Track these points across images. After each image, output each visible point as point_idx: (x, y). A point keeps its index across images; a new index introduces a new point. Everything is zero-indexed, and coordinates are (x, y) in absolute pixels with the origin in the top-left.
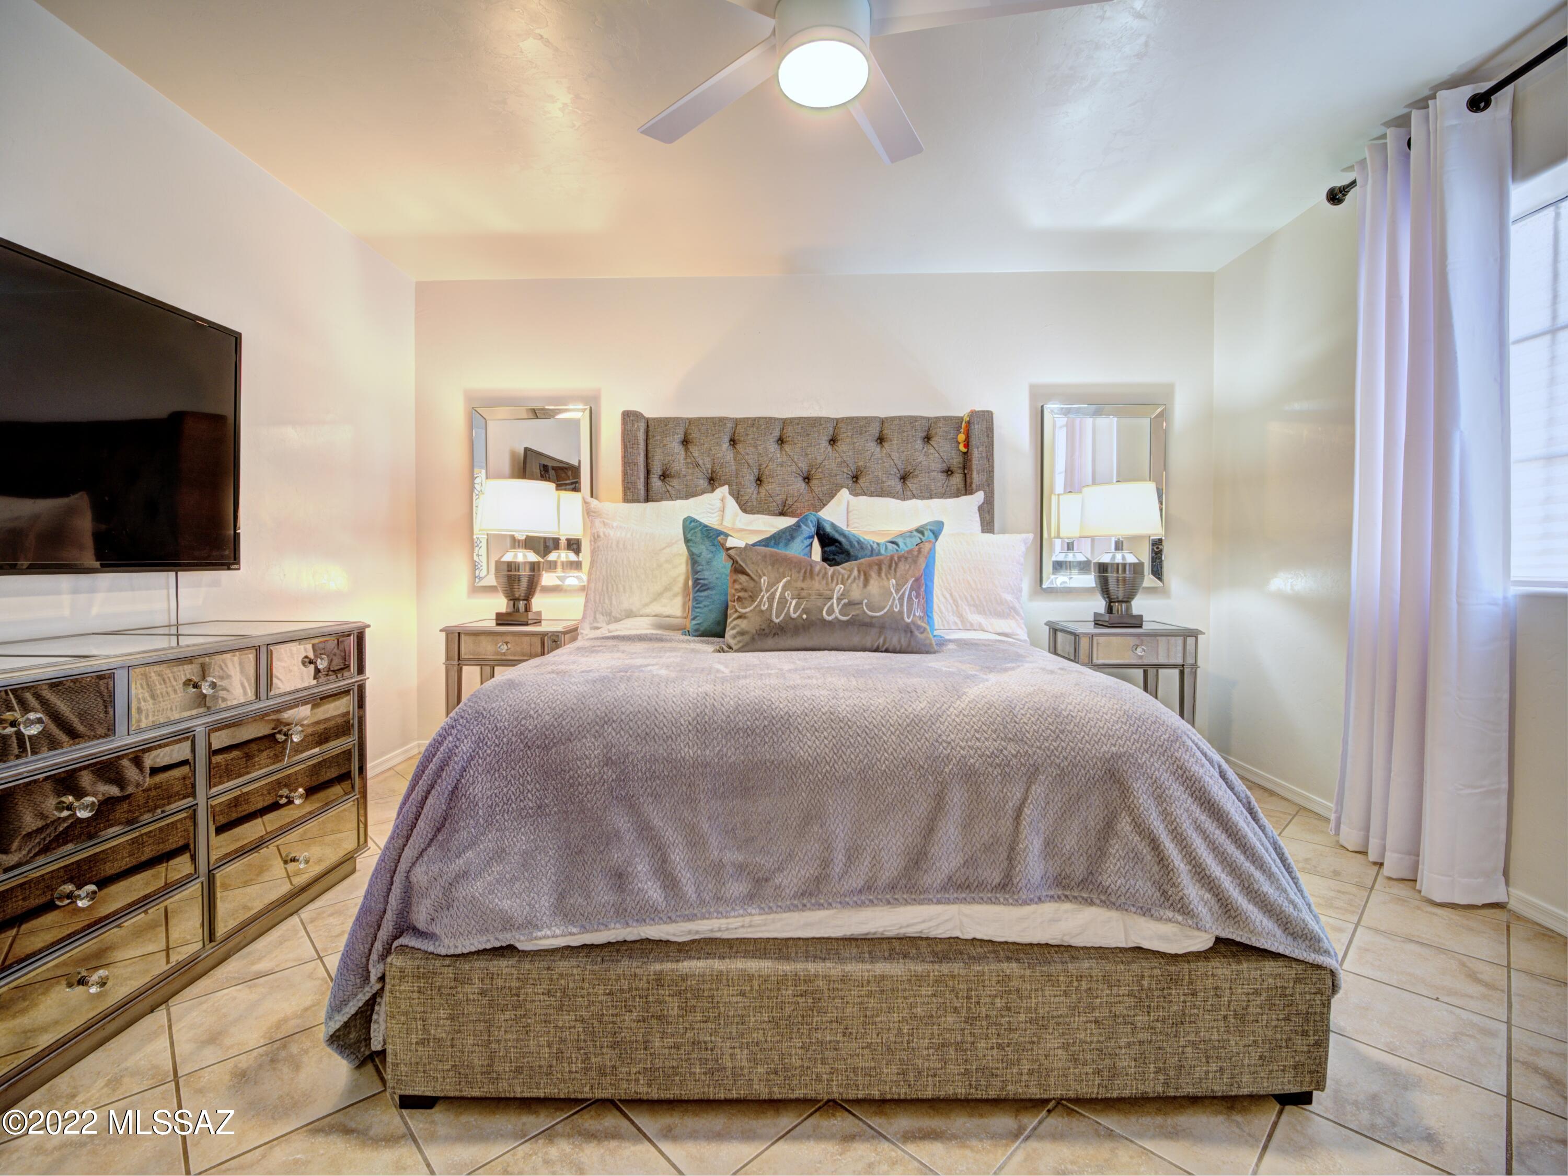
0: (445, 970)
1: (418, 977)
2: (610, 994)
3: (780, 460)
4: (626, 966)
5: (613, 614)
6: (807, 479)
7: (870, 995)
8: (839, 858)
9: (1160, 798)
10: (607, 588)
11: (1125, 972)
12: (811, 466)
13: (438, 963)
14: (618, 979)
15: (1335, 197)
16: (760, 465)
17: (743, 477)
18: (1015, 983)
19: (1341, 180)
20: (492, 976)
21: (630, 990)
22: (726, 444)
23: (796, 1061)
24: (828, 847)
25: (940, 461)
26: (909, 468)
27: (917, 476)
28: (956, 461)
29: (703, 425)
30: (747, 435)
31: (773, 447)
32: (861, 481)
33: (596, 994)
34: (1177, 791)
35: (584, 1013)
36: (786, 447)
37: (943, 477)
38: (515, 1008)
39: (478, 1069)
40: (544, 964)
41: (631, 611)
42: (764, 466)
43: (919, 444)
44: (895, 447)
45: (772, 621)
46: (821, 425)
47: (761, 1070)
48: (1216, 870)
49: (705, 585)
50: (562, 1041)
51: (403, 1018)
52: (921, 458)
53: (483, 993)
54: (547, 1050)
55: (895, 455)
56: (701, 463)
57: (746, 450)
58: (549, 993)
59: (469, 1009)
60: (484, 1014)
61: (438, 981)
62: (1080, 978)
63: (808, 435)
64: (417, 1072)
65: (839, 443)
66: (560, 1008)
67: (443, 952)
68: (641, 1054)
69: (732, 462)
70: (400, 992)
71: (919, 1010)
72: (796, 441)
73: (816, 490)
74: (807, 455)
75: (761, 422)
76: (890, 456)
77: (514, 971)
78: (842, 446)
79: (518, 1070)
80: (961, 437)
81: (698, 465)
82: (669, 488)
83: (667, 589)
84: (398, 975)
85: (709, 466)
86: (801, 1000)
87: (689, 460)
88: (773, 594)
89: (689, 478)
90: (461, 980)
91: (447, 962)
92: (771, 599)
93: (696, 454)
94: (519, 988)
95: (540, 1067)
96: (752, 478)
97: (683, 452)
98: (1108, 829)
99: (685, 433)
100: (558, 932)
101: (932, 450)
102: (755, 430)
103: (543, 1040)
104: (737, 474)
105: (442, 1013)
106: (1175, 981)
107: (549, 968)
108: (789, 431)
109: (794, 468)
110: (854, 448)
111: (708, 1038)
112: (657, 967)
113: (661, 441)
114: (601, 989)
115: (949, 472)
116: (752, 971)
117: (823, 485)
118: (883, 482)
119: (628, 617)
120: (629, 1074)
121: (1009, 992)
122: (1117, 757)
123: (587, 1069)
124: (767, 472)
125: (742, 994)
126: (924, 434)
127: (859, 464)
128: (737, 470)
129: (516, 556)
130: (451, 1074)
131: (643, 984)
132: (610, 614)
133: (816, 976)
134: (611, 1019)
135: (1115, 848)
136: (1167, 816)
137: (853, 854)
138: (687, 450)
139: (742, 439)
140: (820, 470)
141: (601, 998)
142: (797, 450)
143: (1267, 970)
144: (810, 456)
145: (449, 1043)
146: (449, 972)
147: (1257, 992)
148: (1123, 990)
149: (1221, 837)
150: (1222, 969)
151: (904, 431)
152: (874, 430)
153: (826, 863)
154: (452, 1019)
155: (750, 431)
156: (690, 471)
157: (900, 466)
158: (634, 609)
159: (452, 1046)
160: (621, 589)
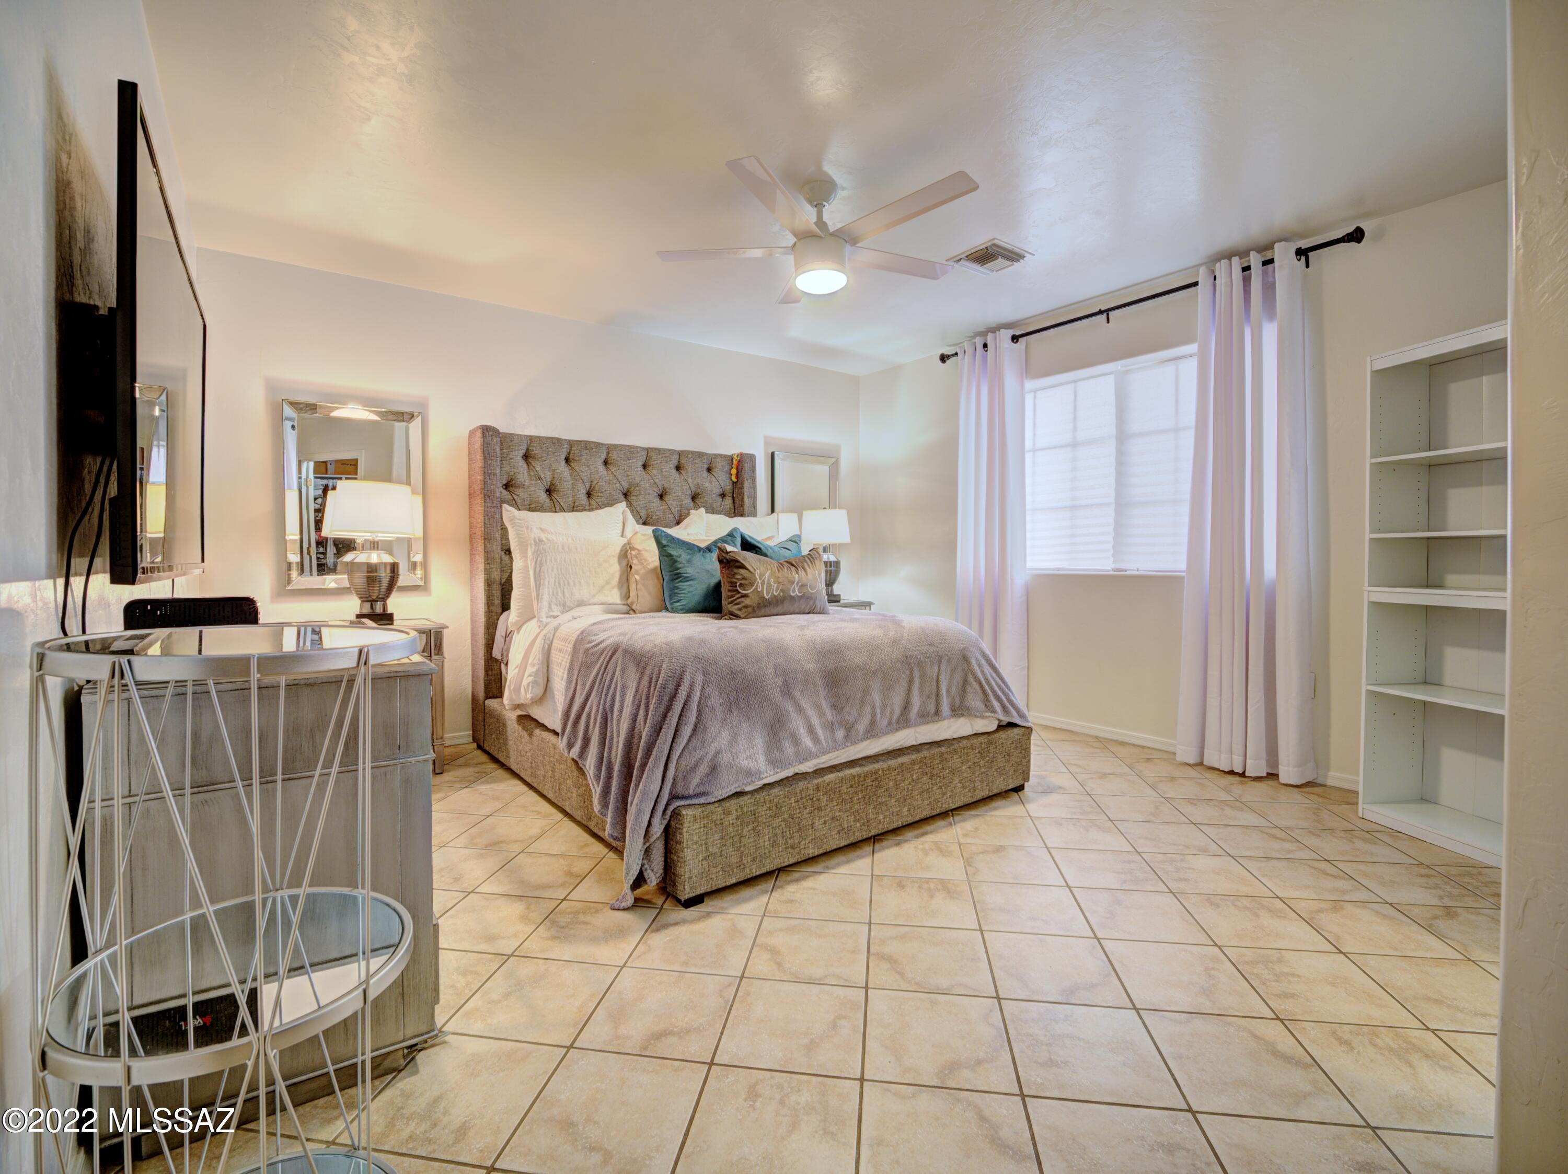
0: (718, 809)
1: (704, 818)
2: (797, 801)
3: (607, 478)
4: (802, 785)
5: (568, 604)
6: (661, 496)
7: (898, 774)
8: (878, 711)
9: (980, 666)
10: (559, 583)
11: (976, 741)
12: (630, 484)
13: (712, 807)
14: (800, 792)
15: (943, 358)
16: (592, 482)
17: (578, 490)
18: (945, 756)
19: (948, 351)
20: (741, 807)
21: (806, 797)
22: (563, 463)
23: (871, 816)
24: (873, 707)
25: (719, 487)
26: (699, 491)
27: (704, 497)
28: (729, 487)
29: (544, 443)
30: (582, 455)
31: (601, 468)
32: (666, 498)
33: (791, 803)
34: (983, 662)
35: (786, 816)
36: (611, 467)
37: (719, 499)
38: (753, 822)
39: (734, 866)
40: (765, 793)
41: (583, 601)
42: (595, 482)
43: (705, 474)
44: (690, 474)
45: (764, 598)
46: (638, 452)
47: (858, 825)
48: (1000, 693)
49: (688, 577)
50: (775, 835)
51: (695, 847)
52: (707, 485)
53: (737, 818)
54: (768, 843)
55: (690, 480)
56: (542, 476)
57: (582, 468)
58: (770, 809)
59: (730, 829)
60: (737, 831)
61: (715, 817)
62: (964, 748)
63: (629, 460)
64: (702, 878)
65: (650, 468)
66: (775, 816)
67: (713, 800)
68: (810, 832)
69: (569, 478)
70: (693, 830)
71: (915, 777)
72: (619, 464)
73: (635, 504)
74: (628, 475)
75: (592, 445)
76: (687, 481)
77: (752, 800)
78: (654, 471)
79: (754, 860)
80: (734, 471)
81: (540, 478)
82: (516, 497)
83: (608, 583)
84: (692, 819)
85: (549, 480)
86: (873, 783)
87: (532, 473)
88: (764, 581)
89: (532, 489)
90: (726, 813)
91: (716, 805)
92: (763, 584)
93: (538, 468)
94: (755, 810)
95: (765, 854)
96: (584, 491)
97: (525, 466)
98: (965, 682)
99: (527, 449)
100: (771, 773)
101: (714, 479)
102: (587, 451)
103: (766, 838)
104: (573, 488)
105: (717, 837)
106: (990, 743)
107: (768, 795)
108: (614, 455)
109: (618, 486)
110: (662, 473)
111: (838, 814)
112: (816, 781)
113: (507, 455)
114: (793, 800)
115: (723, 495)
116: (855, 774)
117: (640, 501)
118: (682, 501)
119: (578, 606)
120: (805, 844)
121: (943, 761)
122: (964, 649)
123: (786, 848)
124: (597, 488)
125: (851, 786)
126: (706, 466)
127: (665, 486)
128: (573, 484)
129: (369, 557)
130: (721, 873)
131: (812, 792)
132: (564, 605)
133: (879, 769)
134: (798, 815)
135: (969, 689)
136: (982, 672)
137: (884, 707)
138: (528, 464)
139: (577, 458)
140: (637, 488)
141: (793, 805)
142: (621, 471)
143: (1015, 733)
144: (630, 477)
145: (719, 854)
146: (720, 810)
147: (1013, 743)
148: (977, 751)
149: (997, 679)
150: (1002, 735)
151: (696, 463)
152: (674, 460)
153: (874, 715)
154: (722, 839)
155: (584, 452)
156: (533, 483)
157: (693, 489)
158: (585, 599)
159: (721, 856)
160: (572, 583)
